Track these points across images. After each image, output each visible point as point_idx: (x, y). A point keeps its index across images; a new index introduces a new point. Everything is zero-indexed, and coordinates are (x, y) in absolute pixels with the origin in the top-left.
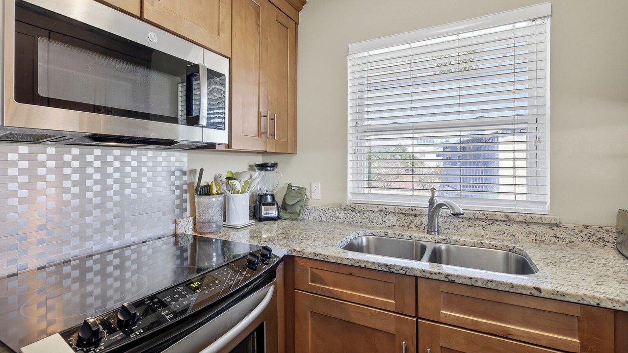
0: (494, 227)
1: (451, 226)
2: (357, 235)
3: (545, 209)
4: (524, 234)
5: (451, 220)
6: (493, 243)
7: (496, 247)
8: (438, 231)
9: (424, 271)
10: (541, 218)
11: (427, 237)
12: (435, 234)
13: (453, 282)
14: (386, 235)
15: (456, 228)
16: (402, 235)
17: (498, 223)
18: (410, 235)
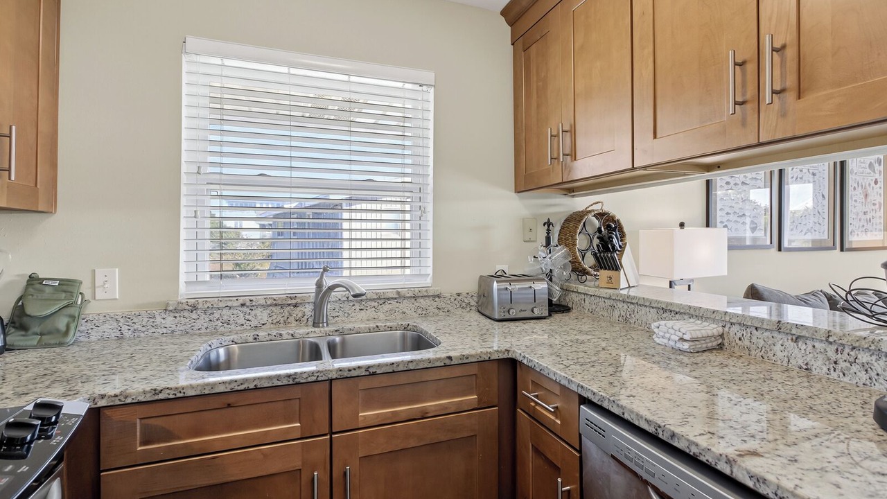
0: (386, 307)
1: (341, 313)
2: (209, 348)
3: (428, 281)
4: (412, 309)
5: (341, 305)
6: (388, 324)
7: (391, 329)
8: (327, 322)
9: (341, 370)
10: (426, 291)
11: (315, 332)
12: (323, 326)
13: (374, 374)
14: (255, 339)
15: (346, 315)
16: (281, 335)
17: (389, 302)
18: (292, 332)
